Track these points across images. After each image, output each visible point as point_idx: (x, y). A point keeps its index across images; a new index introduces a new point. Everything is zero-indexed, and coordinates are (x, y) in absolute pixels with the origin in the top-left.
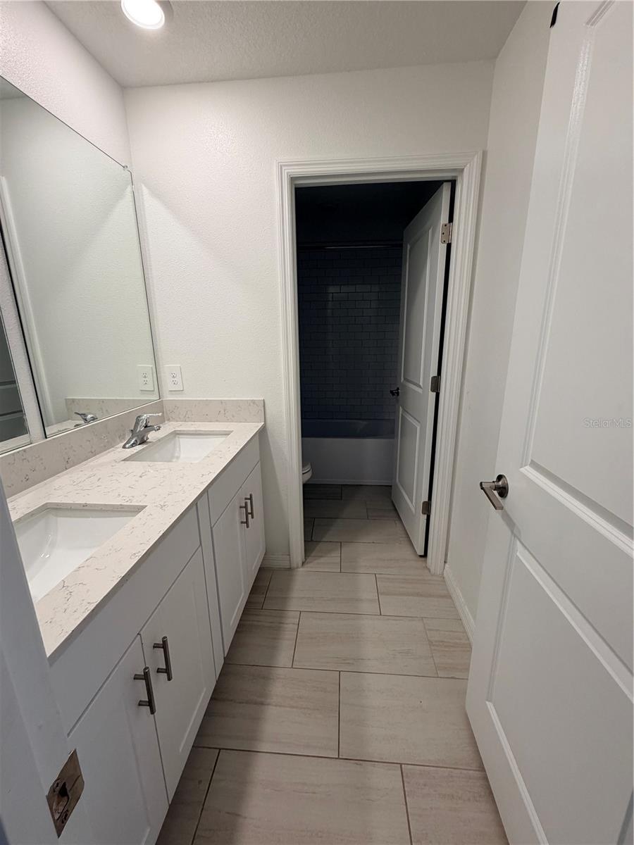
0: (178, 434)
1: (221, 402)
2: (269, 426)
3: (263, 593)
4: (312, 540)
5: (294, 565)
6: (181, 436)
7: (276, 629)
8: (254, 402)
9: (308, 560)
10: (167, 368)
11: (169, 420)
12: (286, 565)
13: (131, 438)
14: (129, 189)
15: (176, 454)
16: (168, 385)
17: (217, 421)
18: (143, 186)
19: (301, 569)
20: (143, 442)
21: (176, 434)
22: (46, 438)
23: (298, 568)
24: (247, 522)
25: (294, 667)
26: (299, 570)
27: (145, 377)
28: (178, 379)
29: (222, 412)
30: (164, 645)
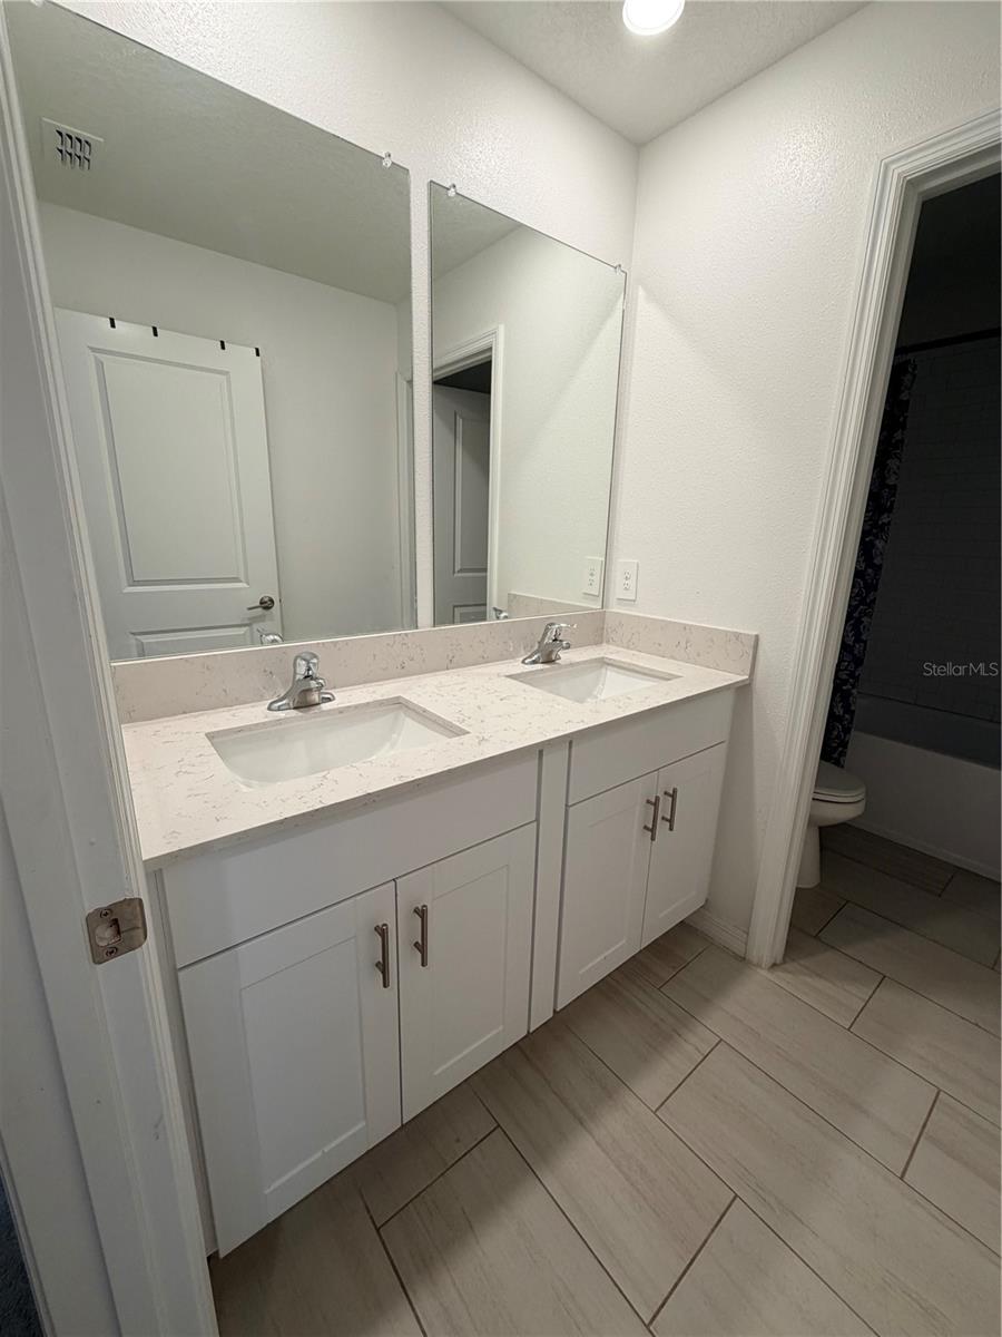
0: (608, 664)
1: (685, 627)
2: (758, 684)
3: (674, 968)
4: (816, 937)
5: (754, 955)
6: (609, 667)
7: (662, 1037)
8: (737, 636)
9: (787, 966)
10: (623, 562)
11: (608, 642)
12: (738, 948)
13: (535, 653)
14: (620, 305)
15: (595, 693)
16: (618, 590)
17: (673, 657)
18: (640, 288)
19: (764, 973)
20: (549, 661)
21: (603, 663)
22: (417, 628)
23: (759, 965)
24: (653, 830)
25: (658, 1113)
26: (759, 970)
27: (592, 575)
28: (632, 583)
29: (683, 644)
30: (422, 913)
